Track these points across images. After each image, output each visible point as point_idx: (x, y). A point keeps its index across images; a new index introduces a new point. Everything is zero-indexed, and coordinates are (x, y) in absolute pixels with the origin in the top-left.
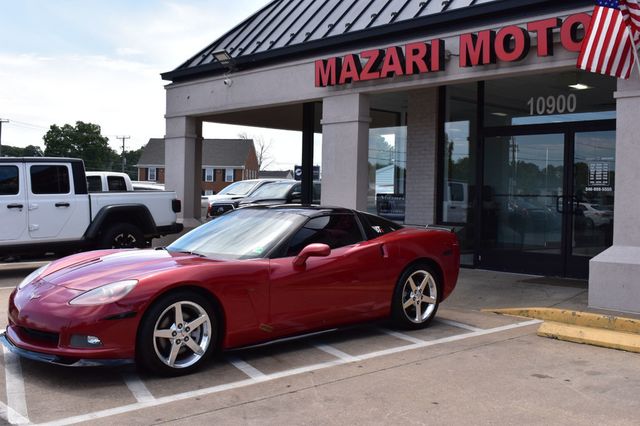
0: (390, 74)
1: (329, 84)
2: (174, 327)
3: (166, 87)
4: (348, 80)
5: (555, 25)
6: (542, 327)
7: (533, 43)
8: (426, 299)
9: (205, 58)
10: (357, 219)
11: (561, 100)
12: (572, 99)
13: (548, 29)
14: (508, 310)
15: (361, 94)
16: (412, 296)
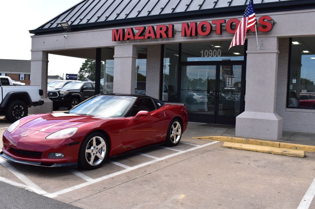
0: (149, 38)
1: (119, 40)
2: (92, 148)
3: (31, 37)
4: (128, 39)
5: (224, 22)
6: (224, 144)
7: (213, 29)
8: (177, 133)
9: (52, 24)
10: (152, 100)
11: (215, 52)
12: (219, 51)
13: (221, 24)
14: (203, 137)
15: (133, 45)
16: (173, 132)
